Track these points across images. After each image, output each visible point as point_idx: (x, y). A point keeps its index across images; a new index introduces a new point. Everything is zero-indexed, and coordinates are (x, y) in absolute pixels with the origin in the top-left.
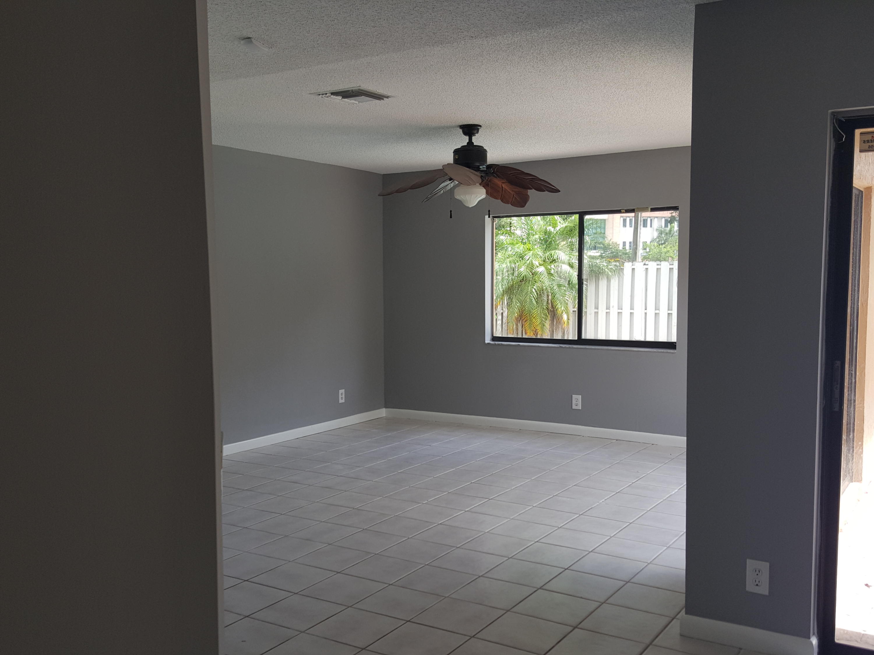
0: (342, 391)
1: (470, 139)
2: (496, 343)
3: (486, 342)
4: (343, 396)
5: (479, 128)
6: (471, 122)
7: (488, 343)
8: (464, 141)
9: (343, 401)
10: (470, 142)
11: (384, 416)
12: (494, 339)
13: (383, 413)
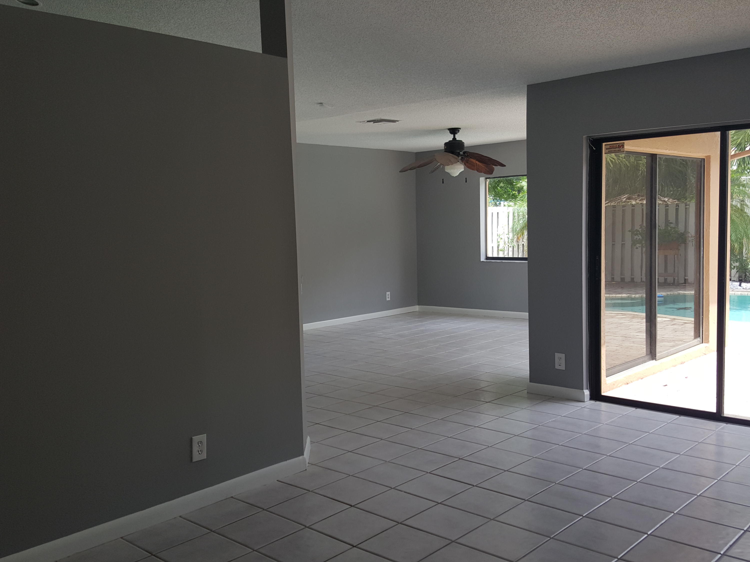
0: (388, 293)
1: (454, 136)
2: (488, 261)
3: (481, 260)
4: (389, 296)
5: (459, 129)
6: (453, 127)
7: (482, 261)
8: (450, 137)
9: (389, 299)
10: (454, 138)
11: (418, 310)
12: (487, 258)
13: (417, 308)
